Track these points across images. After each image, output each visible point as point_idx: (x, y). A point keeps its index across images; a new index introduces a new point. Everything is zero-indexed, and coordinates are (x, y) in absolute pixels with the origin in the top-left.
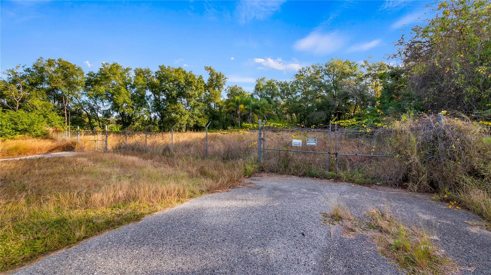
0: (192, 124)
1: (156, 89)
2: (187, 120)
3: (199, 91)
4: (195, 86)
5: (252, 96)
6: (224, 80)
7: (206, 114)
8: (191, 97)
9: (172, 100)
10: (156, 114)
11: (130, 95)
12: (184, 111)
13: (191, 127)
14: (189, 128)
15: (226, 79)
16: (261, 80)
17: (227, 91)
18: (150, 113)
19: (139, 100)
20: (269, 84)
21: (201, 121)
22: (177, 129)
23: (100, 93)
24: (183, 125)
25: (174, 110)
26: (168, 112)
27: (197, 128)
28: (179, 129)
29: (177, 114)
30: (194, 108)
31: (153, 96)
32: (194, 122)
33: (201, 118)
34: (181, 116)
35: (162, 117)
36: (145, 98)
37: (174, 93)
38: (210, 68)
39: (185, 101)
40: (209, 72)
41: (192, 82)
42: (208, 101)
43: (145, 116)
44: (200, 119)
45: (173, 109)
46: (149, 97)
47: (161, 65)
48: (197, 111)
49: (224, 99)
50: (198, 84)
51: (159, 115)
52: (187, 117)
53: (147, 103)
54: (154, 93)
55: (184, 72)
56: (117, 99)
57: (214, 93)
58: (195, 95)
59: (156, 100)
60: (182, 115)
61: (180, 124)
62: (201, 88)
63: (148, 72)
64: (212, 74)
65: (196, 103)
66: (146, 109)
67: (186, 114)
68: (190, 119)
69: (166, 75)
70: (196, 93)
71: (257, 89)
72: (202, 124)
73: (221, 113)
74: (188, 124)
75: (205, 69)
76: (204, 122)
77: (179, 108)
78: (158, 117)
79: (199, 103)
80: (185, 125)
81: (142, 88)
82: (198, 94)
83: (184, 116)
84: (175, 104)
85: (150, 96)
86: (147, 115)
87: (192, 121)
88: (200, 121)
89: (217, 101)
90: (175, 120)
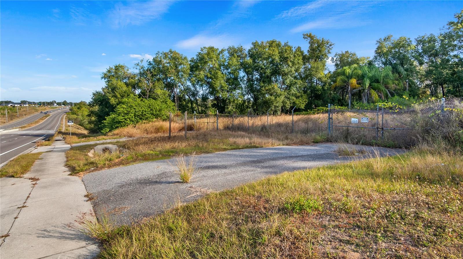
0: (288, 106)
1: (250, 69)
2: (283, 102)
3: (296, 67)
4: (291, 61)
5: (370, 64)
6: (329, 47)
7: (305, 92)
8: (286, 74)
9: (266, 79)
10: (249, 96)
11: (225, 78)
12: (279, 91)
13: (288, 110)
14: (285, 111)
15: (331, 45)
16: (384, 40)
17: (334, 60)
18: (244, 95)
19: (234, 82)
20: (397, 45)
21: (299, 102)
22: (272, 112)
23: (201, 79)
24: (278, 107)
25: (269, 91)
26: (262, 94)
27: (295, 110)
28: (274, 113)
29: (271, 95)
30: (290, 87)
31: (246, 76)
32: (291, 103)
33: (299, 98)
34: (276, 98)
35: (256, 99)
36: (239, 80)
37: (268, 71)
38: (310, 35)
39: (280, 79)
40: (309, 41)
41: (287, 58)
42: (307, 76)
43: (239, 99)
44: (298, 100)
45: (267, 90)
46: (242, 78)
47: (255, 42)
48: (294, 90)
49: (330, 72)
50: (295, 59)
51: (252, 97)
52: (282, 98)
53: (241, 84)
54: (247, 73)
55: (278, 45)
56: (215, 84)
57: (315, 67)
58: (291, 72)
59: (249, 80)
60: (277, 96)
61: (275, 107)
62: (298, 63)
63: (241, 50)
64: (312, 43)
65: (293, 81)
66: (240, 92)
67: (281, 95)
68: (286, 100)
69: (259, 52)
70: (293, 69)
71: (379, 53)
72: (300, 106)
73: (324, 90)
74: (284, 106)
75: (304, 37)
76: (303, 104)
77: (273, 88)
78: (252, 99)
79: (296, 81)
80: (280, 108)
81: (236, 69)
82: (294, 70)
83: (279, 97)
84: (269, 84)
85: (244, 77)
86: (241, 98)
87: (288, 102)
88: (297, 103)
89: (319, 75)
90: (270, 103)
